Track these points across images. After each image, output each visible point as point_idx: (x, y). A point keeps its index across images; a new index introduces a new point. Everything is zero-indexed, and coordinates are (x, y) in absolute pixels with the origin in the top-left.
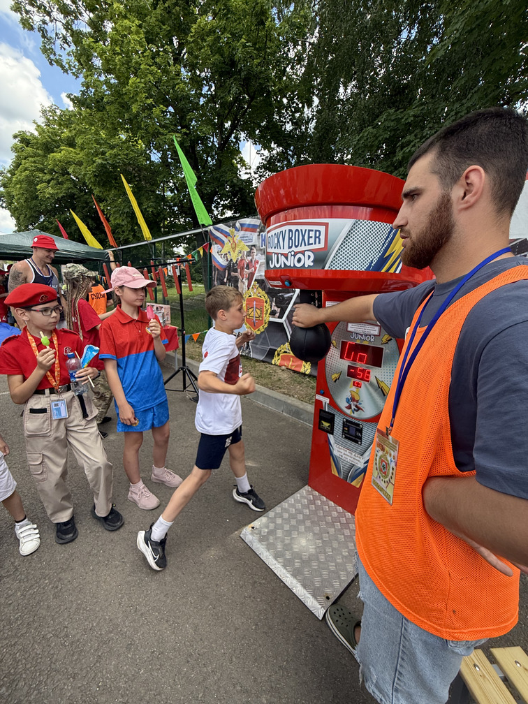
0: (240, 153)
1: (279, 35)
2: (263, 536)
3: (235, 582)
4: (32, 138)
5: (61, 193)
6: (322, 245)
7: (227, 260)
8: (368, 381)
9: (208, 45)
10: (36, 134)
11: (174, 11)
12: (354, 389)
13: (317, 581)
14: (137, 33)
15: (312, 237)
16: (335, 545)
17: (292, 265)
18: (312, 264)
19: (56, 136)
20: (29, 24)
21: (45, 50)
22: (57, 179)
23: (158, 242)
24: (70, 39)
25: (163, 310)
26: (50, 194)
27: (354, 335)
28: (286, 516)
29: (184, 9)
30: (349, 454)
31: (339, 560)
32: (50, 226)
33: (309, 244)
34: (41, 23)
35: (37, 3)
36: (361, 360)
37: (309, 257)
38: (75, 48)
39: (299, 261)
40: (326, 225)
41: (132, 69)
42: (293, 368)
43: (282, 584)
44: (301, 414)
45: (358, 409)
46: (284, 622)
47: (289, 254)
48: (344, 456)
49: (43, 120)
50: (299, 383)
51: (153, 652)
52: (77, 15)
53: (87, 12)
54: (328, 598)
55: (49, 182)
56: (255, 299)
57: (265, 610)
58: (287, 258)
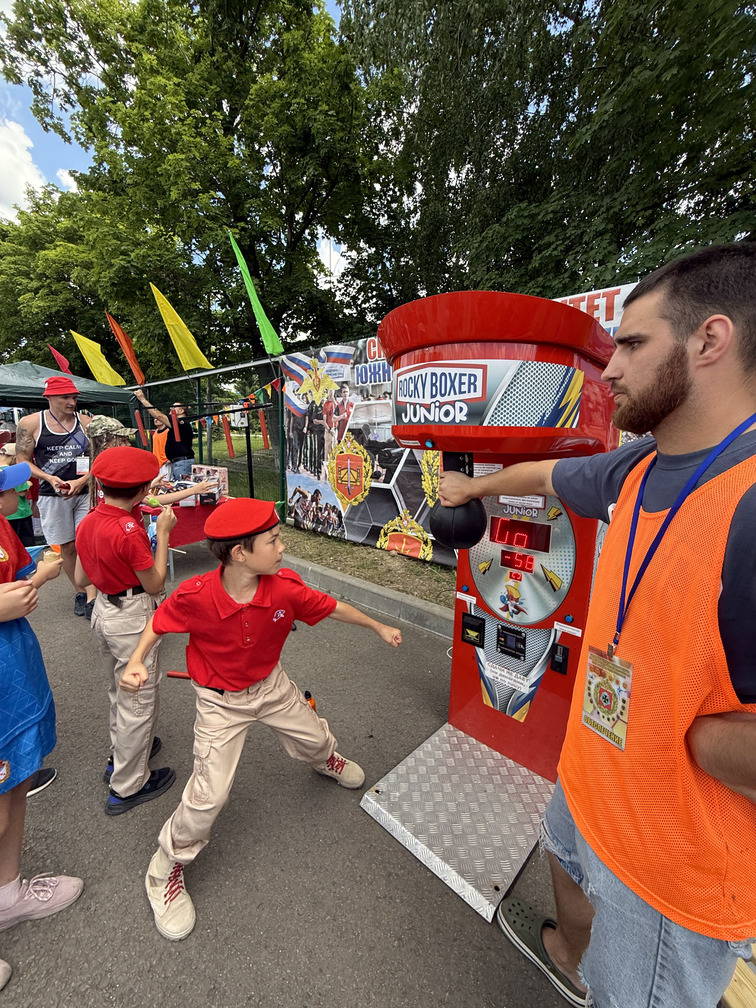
0: (317, 254)
1: (367, 102)
2: (393, 803)
3: (361, 877)
4: (10, 229)
5: (55, 306)
6: (479, 394)
7: (308, 403)
8: (531, 572)
9: (273, 113)
10: (18, 223)
11: (224, 67)
12: (511, 582)
13: (479, 865)
14: (175, 93)
15: (464, 383)
16: (497, 808)
17: (437, 420)
18: (465, 419)
19: (49, 225)
20: (15, 75)
21: (38, 111)
22: (49, 286)
23: (203, 377)
24: (74, 97)
25: (217, 475)
26: (40, 307)
27: (509, 509)
28: (423, 769)
29: (238, 65)
30: (507, 675)
31: (506, 831)
32: (37, 353)
33: (461, 392)
34: (33, 74)
35: (27, 48)
36: (520, 542)
37: (461, 409)
38: (81, 109)
39: (447, 414)
40: (484, 368)
41: (166, 141)
42: (407, 553)
43: (429, 874)
44: (426, 620)
45: (519, 610)
46: (438, 930)
47: (433, 405)
48: (500, 678)
49: (30, 204)
50: (417, 574)
51: (250, 998)
52: (86, 66)
53: (100, 62)
54: (497, 889)
55: (36, 292)
56: (348, 456)
57: (410, 915)
58: (429, 411)
